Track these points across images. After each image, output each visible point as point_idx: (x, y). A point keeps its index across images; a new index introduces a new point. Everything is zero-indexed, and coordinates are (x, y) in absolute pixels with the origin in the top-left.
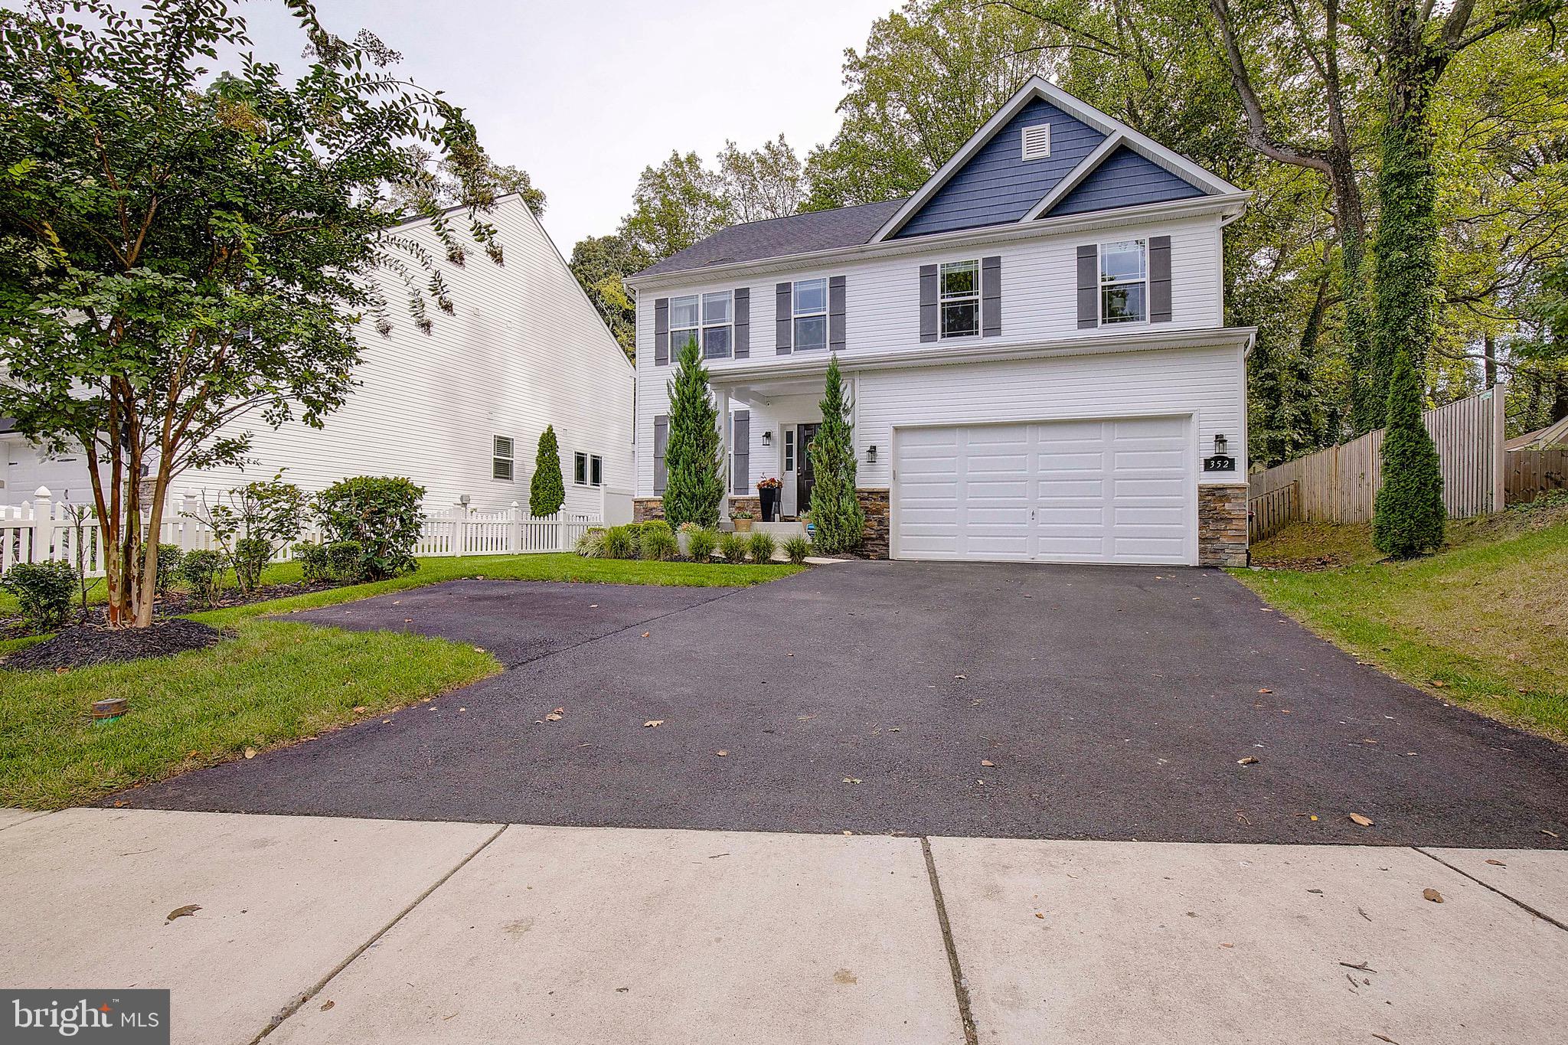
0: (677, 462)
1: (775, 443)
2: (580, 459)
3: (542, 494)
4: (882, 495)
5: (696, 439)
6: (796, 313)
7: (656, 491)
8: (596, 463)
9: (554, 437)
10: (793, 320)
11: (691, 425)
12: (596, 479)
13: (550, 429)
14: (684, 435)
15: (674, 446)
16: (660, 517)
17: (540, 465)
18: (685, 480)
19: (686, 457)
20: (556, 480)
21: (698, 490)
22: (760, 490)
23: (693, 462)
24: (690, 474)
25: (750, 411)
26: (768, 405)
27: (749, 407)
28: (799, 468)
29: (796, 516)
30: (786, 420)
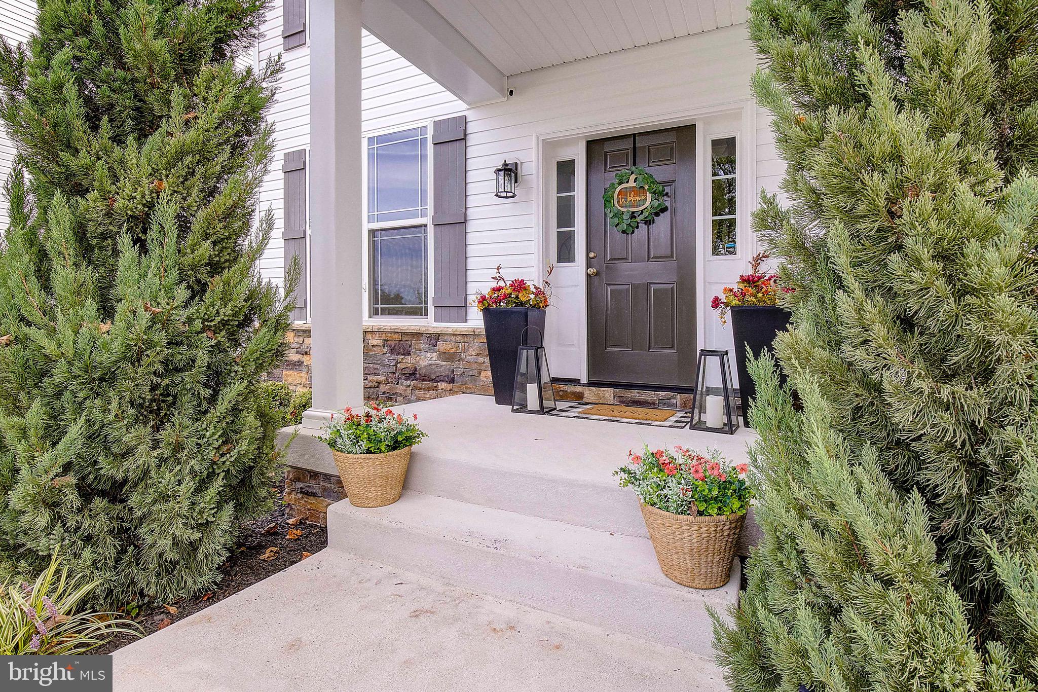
22: (487, 313)
25: (471, 115)
26: (511, 92)
27: (465, 106)
28: (592, 255)
29: (584, 380)
30: (556, 128)
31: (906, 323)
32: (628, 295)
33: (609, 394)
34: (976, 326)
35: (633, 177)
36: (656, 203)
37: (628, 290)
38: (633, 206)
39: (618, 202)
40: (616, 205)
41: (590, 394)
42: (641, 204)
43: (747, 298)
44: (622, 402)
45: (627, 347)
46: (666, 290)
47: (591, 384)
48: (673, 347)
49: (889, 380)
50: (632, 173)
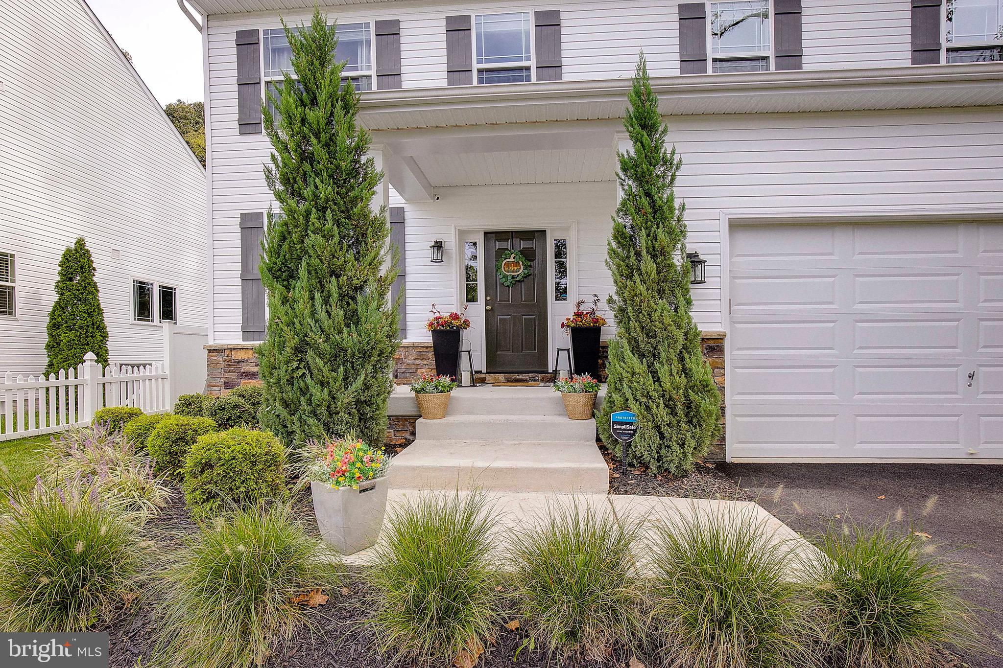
0: (293, 275)
1: (450, 257)
2: (142, 291)
3: (65, 337)
4: (712, 344)
5: (338, 224)
6: (479, 61)
7: (247, 333)
8: (168, 296)
9: (86, 254)
10: (475, 73)
11: (326, 190)
12: (168, 313)
13: (81, 243)
14: (308, 213)
15: (283, 238)
16: (253, 375)
17: (62, 294)
18: (313, 314)
19: (315, 261)
20: (90, 315)
21: (350, 339)
22: (435, 332)
23: (333, 273)
24: (326, 301)
25: (407, 207)
26: (438, 199)
27: (404, 201)
28: (488, 298)
29: (484, 371)
30: (466, 223)
31: (643, 328)
32: (510, 321)
33: (501, 377)
34: (653, 327)
35: (513, 256)
36: (526, 271)
37: (510, 318)
38: (513, 272)
39: (504, 269)
40: (503, 270)
41: (489, 378)
42: (517, 270)
43: (578, 323)
44: (509, 381)
45: (509, 351)
46: (531, 319)
47: (487, 373)
48: (535, 350)
49: (640, 339)
50: (512, 253)
